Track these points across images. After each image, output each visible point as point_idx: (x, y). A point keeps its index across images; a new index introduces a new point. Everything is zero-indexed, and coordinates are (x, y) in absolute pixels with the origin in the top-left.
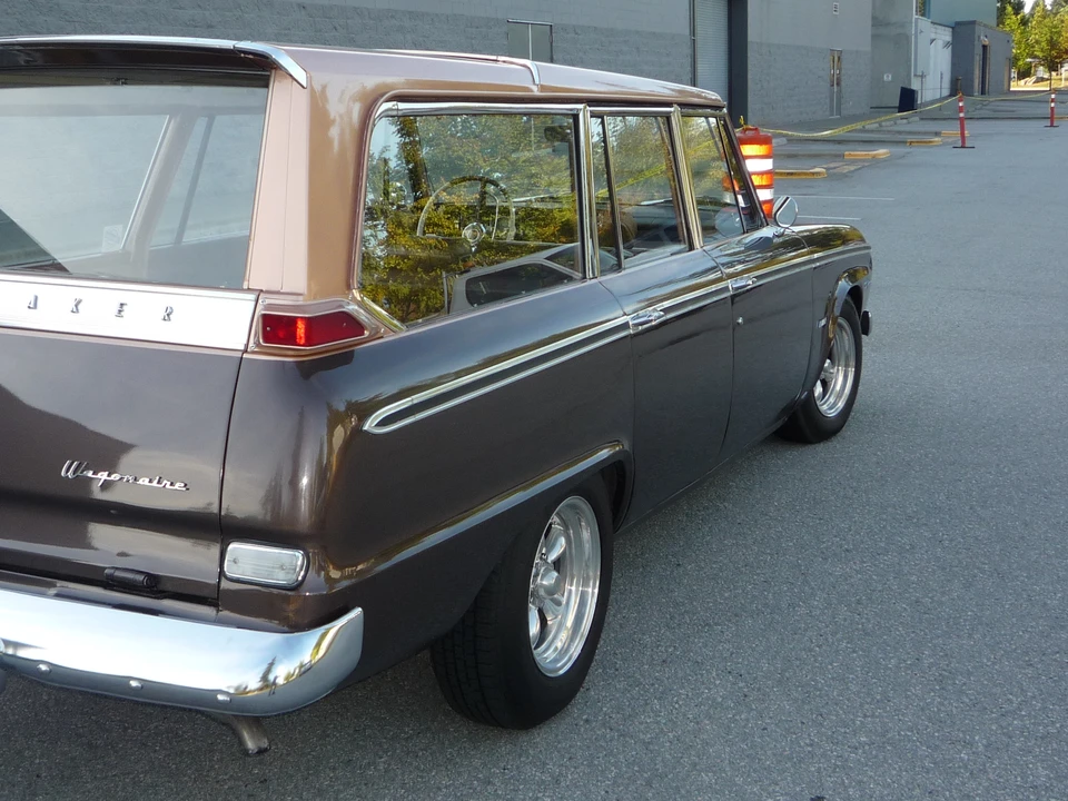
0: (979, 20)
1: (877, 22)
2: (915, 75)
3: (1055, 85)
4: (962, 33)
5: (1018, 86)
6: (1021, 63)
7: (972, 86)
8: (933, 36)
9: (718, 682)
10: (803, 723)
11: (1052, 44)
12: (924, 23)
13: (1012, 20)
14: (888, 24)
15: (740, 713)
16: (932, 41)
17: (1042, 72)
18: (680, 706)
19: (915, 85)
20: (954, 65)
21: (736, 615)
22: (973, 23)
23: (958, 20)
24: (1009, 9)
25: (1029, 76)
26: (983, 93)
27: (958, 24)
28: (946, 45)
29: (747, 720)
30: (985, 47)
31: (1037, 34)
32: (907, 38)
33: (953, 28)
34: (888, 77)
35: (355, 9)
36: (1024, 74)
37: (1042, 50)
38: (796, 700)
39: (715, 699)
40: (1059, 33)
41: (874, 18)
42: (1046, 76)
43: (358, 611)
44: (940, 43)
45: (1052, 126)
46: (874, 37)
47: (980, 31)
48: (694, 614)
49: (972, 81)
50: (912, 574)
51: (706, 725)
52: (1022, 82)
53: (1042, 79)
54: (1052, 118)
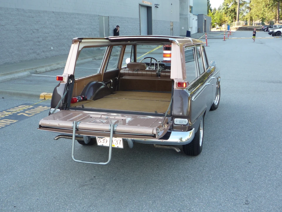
0: (204, 14)
1: (181, 14)
2: (190, 28)
3: (222, 30)
4: (200, 17)
5: (213, 30)
6: (213, 24)
7: (203, 30)
8: (193, 18)
11: (220, 19)
12: (191, 15)
13: (210, 14)
14: (183, 15)
16: (193, 19)
17: (218, 26)
19: (190, 30)
20: (198, 25)
23: (199, 14)
24: (210, 11)
26: (205, 32)
27: (199, 15)
28: (196, 20)
30: (205, 20)
31: (216, 17)
32: (188, 18)
34: (183, 28)
35: (65, 13)
36: (214, 27)
37: (218, 21)
40: (222, 17)
41: (180, 13)
42: (219, 27)
43: (194, 129)
44: (195, 20)
45: (225, 40)
46: (180, 18)
47: (204, 16)
49: (203, 29)
54: (224, 38)
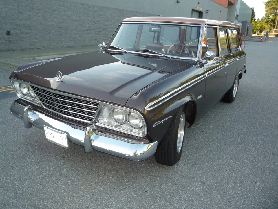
3: (261, 35)
4: (244, 24)
5: (254, 35)
6: (254, 31)
7: (245, 35)
9: (198, 185)
10: (224, 205)
11: (261, 27)
12: (237, 21)
13: (253, 22)
15: (205, 198)
17: (258, 32)
18: (187, 194)
20: (242, 30)
21: (203, 161)
22: (246, 22)
24: (253, 20)
25: (256, 33)
26: (247, 36)
27: (243, 22)
29: (207, 202)
30: (248, 27)
31: (258, 25)
33: (242, 23)
36: (255, 33)
37: (259, 28)
38: (221, 195)
39: (197, 192)
40: (263, 25)
42: (259, 33)
45: (261, 43)
47: (247, 23)
48: (191, 160)
49: (245, 33)
50: (249, 151)
51: (195, 202)
52: (254, 34)
53: (258, 34)
54: (261, 41)
